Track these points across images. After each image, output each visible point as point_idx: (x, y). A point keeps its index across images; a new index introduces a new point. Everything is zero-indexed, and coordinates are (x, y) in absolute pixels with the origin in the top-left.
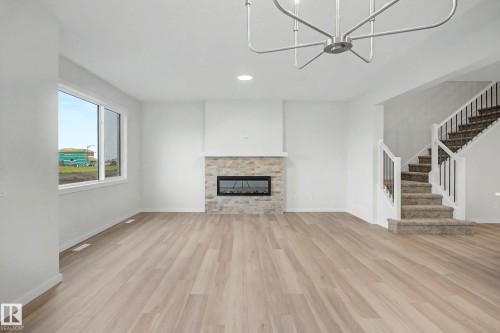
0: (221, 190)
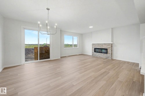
0: (95, 51)
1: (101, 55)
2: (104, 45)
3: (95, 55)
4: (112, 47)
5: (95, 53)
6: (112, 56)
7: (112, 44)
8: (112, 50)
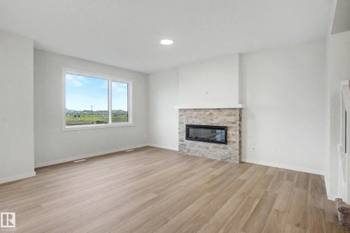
1: (207, 148)
2: (215, 113)
3: (189, 151)
4: (240, 120)
5: (189, 142)
6: (240, 154)
7: (240, 109)
8: (240, 132)
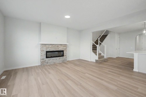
0: (47, 56)
5: (47, 59)
